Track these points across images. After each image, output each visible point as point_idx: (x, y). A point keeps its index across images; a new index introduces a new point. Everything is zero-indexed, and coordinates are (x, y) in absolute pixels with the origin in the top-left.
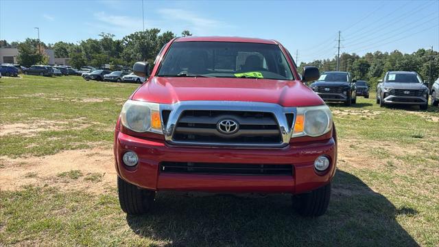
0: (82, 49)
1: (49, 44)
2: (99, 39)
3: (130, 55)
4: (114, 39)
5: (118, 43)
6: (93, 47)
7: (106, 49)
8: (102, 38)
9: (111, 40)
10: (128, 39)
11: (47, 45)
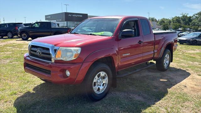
0: (172, 21)
1: (159, 20)
2: (180, 16)
3: (195, 23)
4: (188, 16)
5: (190, 17)
6: (177, 20)
7: (183, 21)
8: (182, 15)
9: (187, 16)
10: (196, 15)
11: (157, 20)
